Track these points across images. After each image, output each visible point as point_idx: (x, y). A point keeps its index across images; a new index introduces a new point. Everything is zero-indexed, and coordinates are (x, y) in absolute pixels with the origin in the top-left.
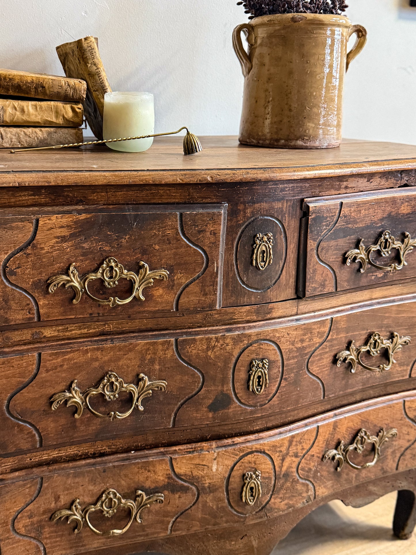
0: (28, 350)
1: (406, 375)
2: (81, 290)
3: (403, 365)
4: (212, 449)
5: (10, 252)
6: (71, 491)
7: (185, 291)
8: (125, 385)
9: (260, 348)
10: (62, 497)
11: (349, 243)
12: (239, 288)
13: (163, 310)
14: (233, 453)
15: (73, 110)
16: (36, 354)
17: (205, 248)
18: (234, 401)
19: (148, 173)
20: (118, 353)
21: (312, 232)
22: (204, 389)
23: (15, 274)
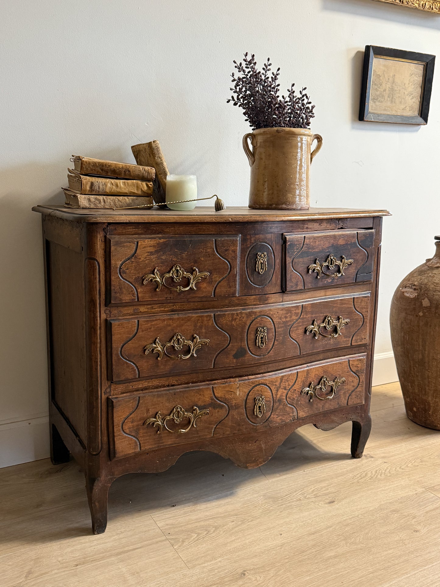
0: (132, 318)
1: (349, 344)
2: (161, 284)
3: (347, 337)
4: (236, 382)
5: (123, 260)
6: (156, 406)
7: (219, 285)
8: (186, 341)
9: (262, 320)
10: (150, 410)
11: (311, 260)
12: (249, 284)
13: (206, 296)
14: (248, 385)
15: (147, 185)
16: (136, 321)
17: (229, 260)
18: (248, 352)
19: (197, 216)
20: (182, 322)
21: (288, 252)
22: (230, 344)
23: (125, 273)
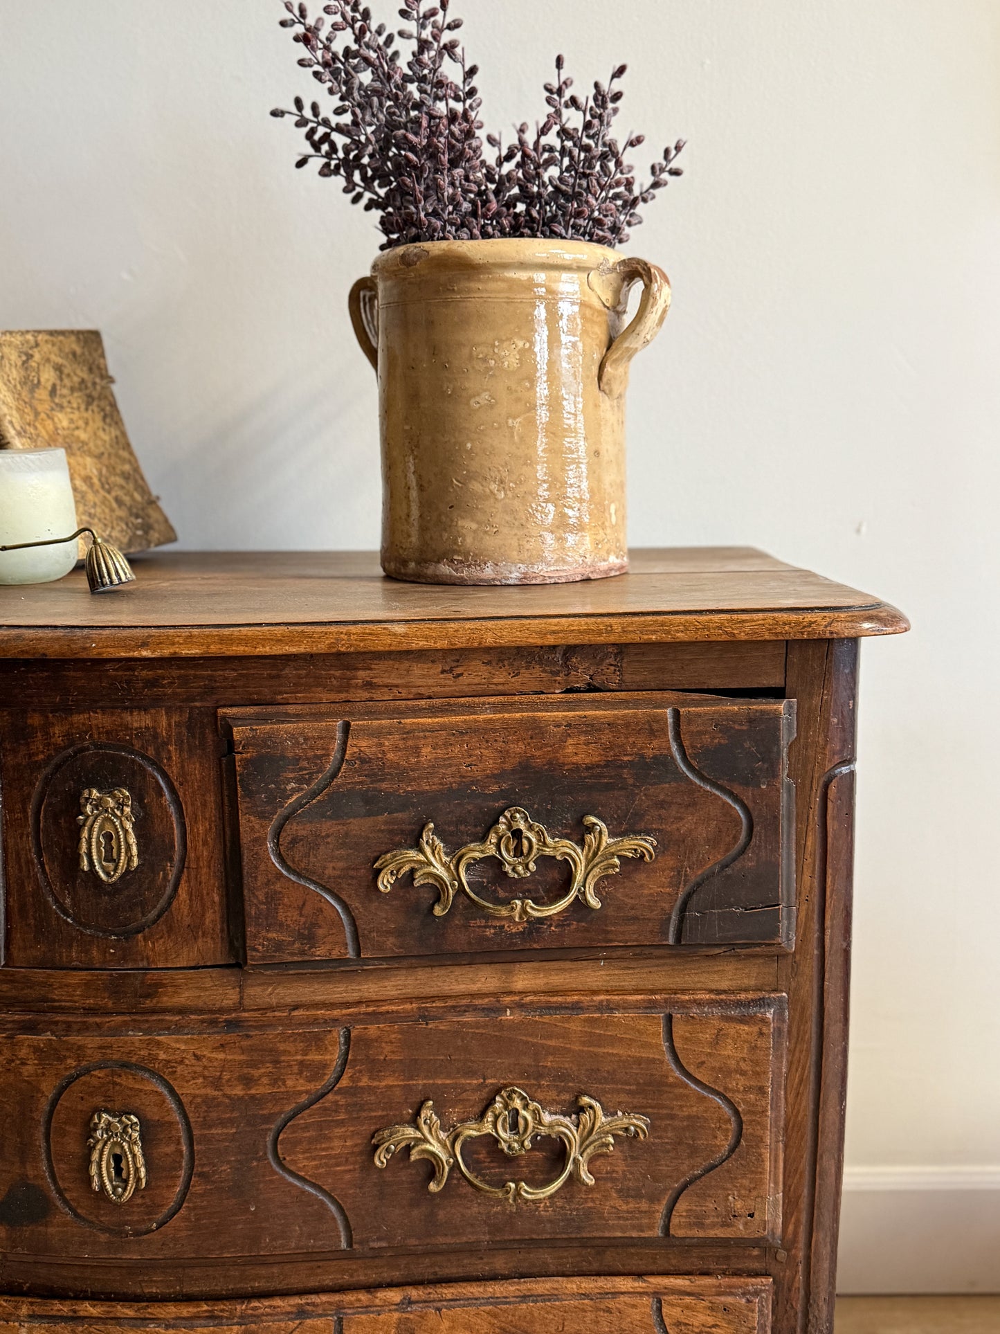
1: (651, 1227)
3: (638, 1196)
4: (19, 1316)
9: (115, 1084)
11: (391, 832)
12: (53, 922)
18: (57, 1207)
21: (249, 794)
